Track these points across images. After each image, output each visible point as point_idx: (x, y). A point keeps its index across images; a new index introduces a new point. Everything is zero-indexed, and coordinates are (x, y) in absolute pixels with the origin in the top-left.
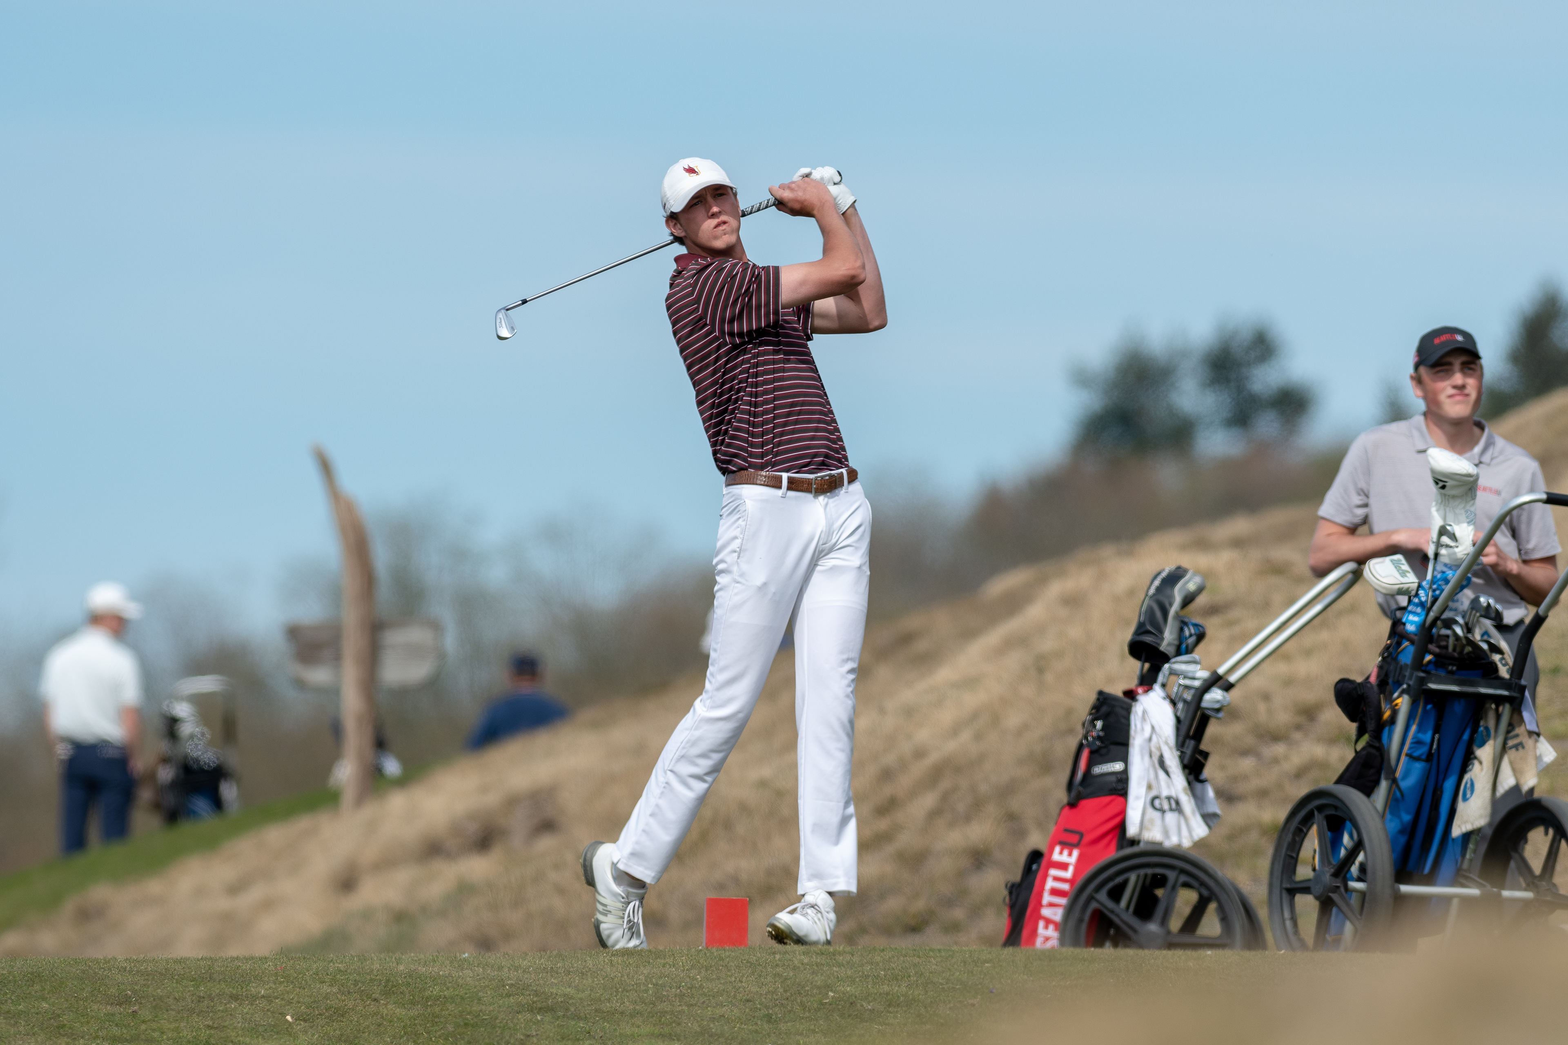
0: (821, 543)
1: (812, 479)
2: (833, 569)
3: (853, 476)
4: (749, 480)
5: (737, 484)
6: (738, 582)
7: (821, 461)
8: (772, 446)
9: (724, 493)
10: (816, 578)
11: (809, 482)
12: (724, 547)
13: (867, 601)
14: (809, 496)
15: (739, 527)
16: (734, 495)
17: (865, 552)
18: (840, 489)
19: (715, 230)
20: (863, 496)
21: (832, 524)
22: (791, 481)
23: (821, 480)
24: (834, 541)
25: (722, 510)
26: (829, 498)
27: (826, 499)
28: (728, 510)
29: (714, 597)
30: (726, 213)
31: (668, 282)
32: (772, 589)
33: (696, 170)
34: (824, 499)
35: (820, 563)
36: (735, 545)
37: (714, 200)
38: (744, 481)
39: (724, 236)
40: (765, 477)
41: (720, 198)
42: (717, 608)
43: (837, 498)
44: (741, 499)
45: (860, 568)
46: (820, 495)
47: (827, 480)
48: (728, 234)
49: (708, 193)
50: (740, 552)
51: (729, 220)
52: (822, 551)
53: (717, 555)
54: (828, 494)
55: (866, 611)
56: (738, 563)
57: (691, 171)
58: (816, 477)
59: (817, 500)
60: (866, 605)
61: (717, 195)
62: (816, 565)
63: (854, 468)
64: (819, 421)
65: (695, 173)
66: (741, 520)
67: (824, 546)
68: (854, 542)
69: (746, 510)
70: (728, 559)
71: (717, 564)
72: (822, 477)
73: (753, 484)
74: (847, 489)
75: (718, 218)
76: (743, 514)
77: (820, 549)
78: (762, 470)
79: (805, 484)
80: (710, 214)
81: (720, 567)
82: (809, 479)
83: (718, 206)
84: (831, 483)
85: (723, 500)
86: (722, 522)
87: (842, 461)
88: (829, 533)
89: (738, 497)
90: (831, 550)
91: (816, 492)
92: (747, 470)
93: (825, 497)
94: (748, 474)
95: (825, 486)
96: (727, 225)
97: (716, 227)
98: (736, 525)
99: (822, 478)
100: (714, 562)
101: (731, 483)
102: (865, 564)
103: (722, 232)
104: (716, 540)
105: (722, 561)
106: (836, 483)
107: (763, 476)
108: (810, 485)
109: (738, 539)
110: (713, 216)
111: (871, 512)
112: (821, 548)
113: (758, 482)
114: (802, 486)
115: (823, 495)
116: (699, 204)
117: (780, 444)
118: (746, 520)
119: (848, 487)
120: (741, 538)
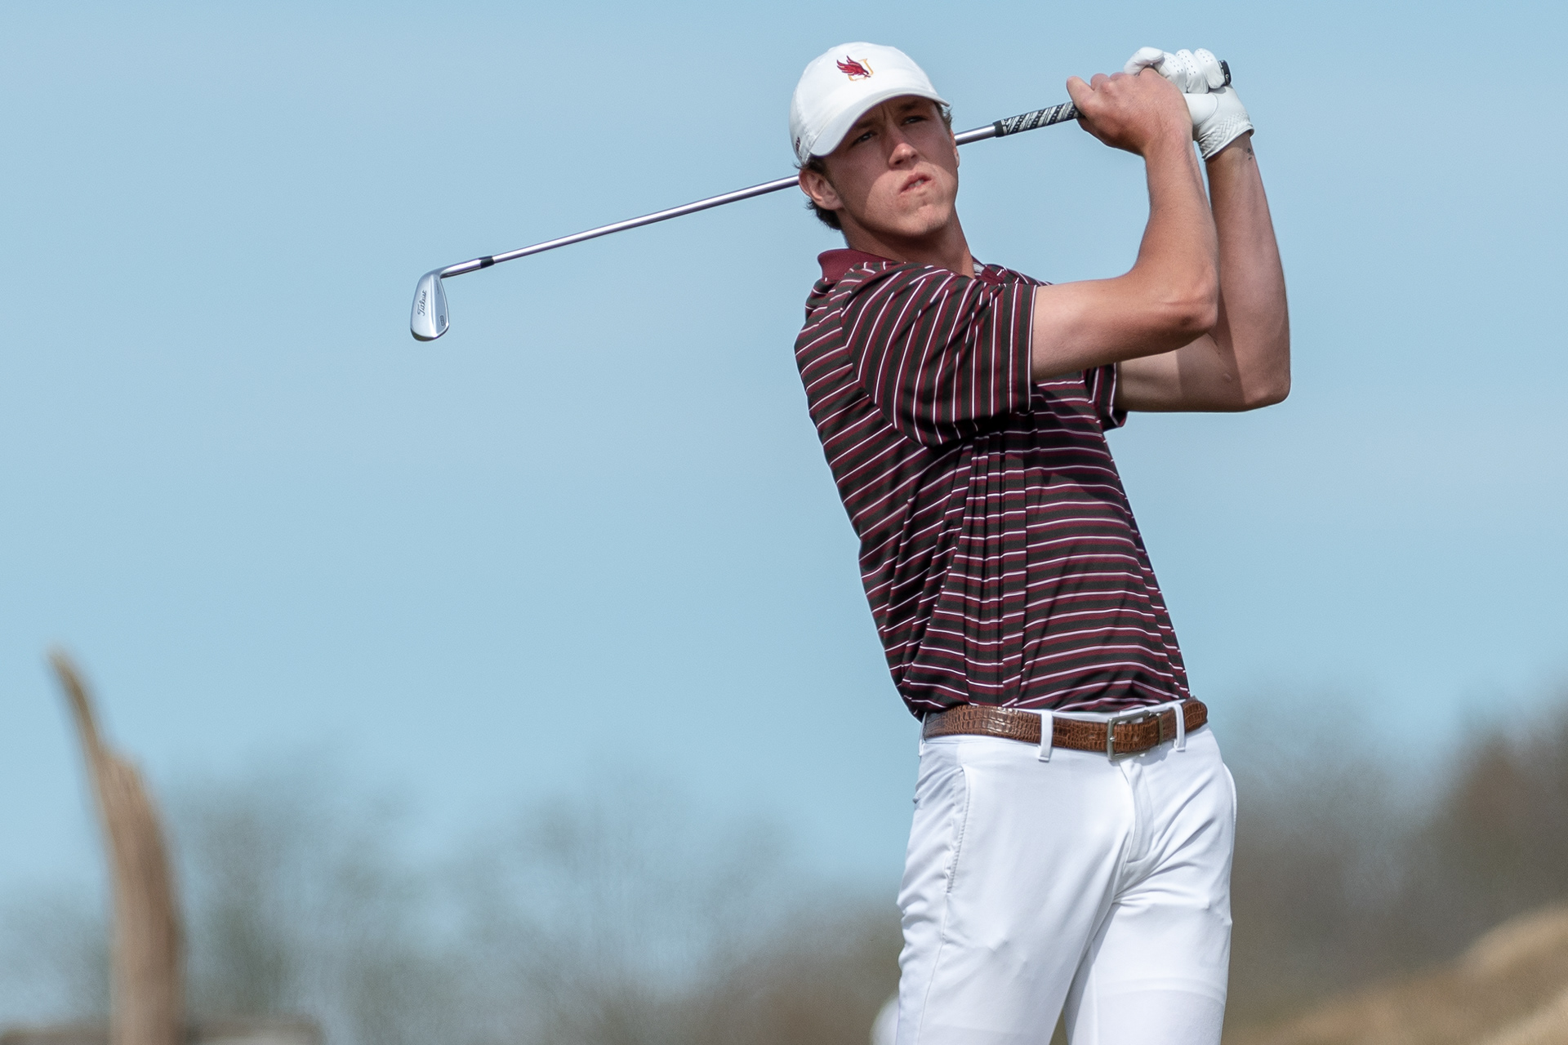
0: (1125, 857)
1: (1106, 724)
2: (1152, 912)
3: (1196, 717)
4: (971, 725)
5: (947, 734)
6: (949, 942)
7: (1127, 687)
8: (1020, 655)
9: (921, 753)
10: (1117, 931)
11: (1100, 730)
12: (920, 867)
13: (1225, 981)
14: (1100, 760)
15: (950, 825)
16: (940, 757)
17: (1219, 877)
18: (1168, 744)
19: (903, 193)
20: (1218, 759)
21: (1151, 819)
22: (1060, 727)
23: (1126, 726)
24: (1153, 853)
25: (917, 790)
26: (1143, 764)
27: (1138, 766)
28: (928, 789)
29: (898, 973)
30: (927, 158)
31: (802, 308)
32: (1021, 955)
33: (865, 67)
34: (1133, 766)
35: (1124, 900)
36: (943, 862)
37: (902, 131)
38: (960, 728)
39: (922, 208)
40: (1005, 718)
41: (913, 125)
42: (905, 996)
43: (1159, 762)
44: (954, 765)
45: (1209, 910)
46: (1124, 758)
47: (1139, 725)
48: (931, 202)
49: (888, 114)
50: (952, 877)
51: (933, 174)
52: (1129, 875)
53: (905, 885)
54: (1143, 755)
55: (1223, 1002)
56: (948, 901)
57: (854, 68)
58: (1114, 719)
59: (1118, 768)
60: (1224, 989)
61: (908, 119)
62: (1116, 904)
63: (1200, 699)
64: (1123, 601)
65: (861, 73)
66: (955, 809)
67: (1132, 864)
68: (1197, 856)
69: (964, 789)
70: (928, 892)
71: (906, 903)
72: (1129, 719)
73: (981, 733)
74: (1185, 745)
75: (911, 168)
76: (960, 797)
77: (1125, 871)
78: (999, 703)
79: (1092, 734)
80: (892, 159)
81: (912, 909)
82: (1099, 724)
83: (909, 142)
84: (1147, 731)
85: (920, 769)
86: (917, 814)
87: (1175, 685)
88: (1144, 836)
89: (949, 761)
90: (1147, 873)
91: (1115, 752)
92: (967, 704)
93: (1135, 761)
94: (969, 713)
95: (1136, 739)
96: (928, 184)
97: (906, 187)
98: (944, 820)
99: (1129, 722)
100: (900, 901)
101: (933, 732)
102: (1220, 902)
103: (919, 198)
104: (906, 853)
105: (916, 897)
106: (1158, 732)
107: (1001, 715)
108: (1101, 737)
109: (949, 850)
110: (901, 165)
111: (1234, 792)
112: (1124, 867)
113: (991, 729)
114: (1086, 738)
115: (1128, 757)
116: (869, 137)
117: (1038, 650)
118: (965, 809)
119: (1185, 742)
120: (954, 848)
